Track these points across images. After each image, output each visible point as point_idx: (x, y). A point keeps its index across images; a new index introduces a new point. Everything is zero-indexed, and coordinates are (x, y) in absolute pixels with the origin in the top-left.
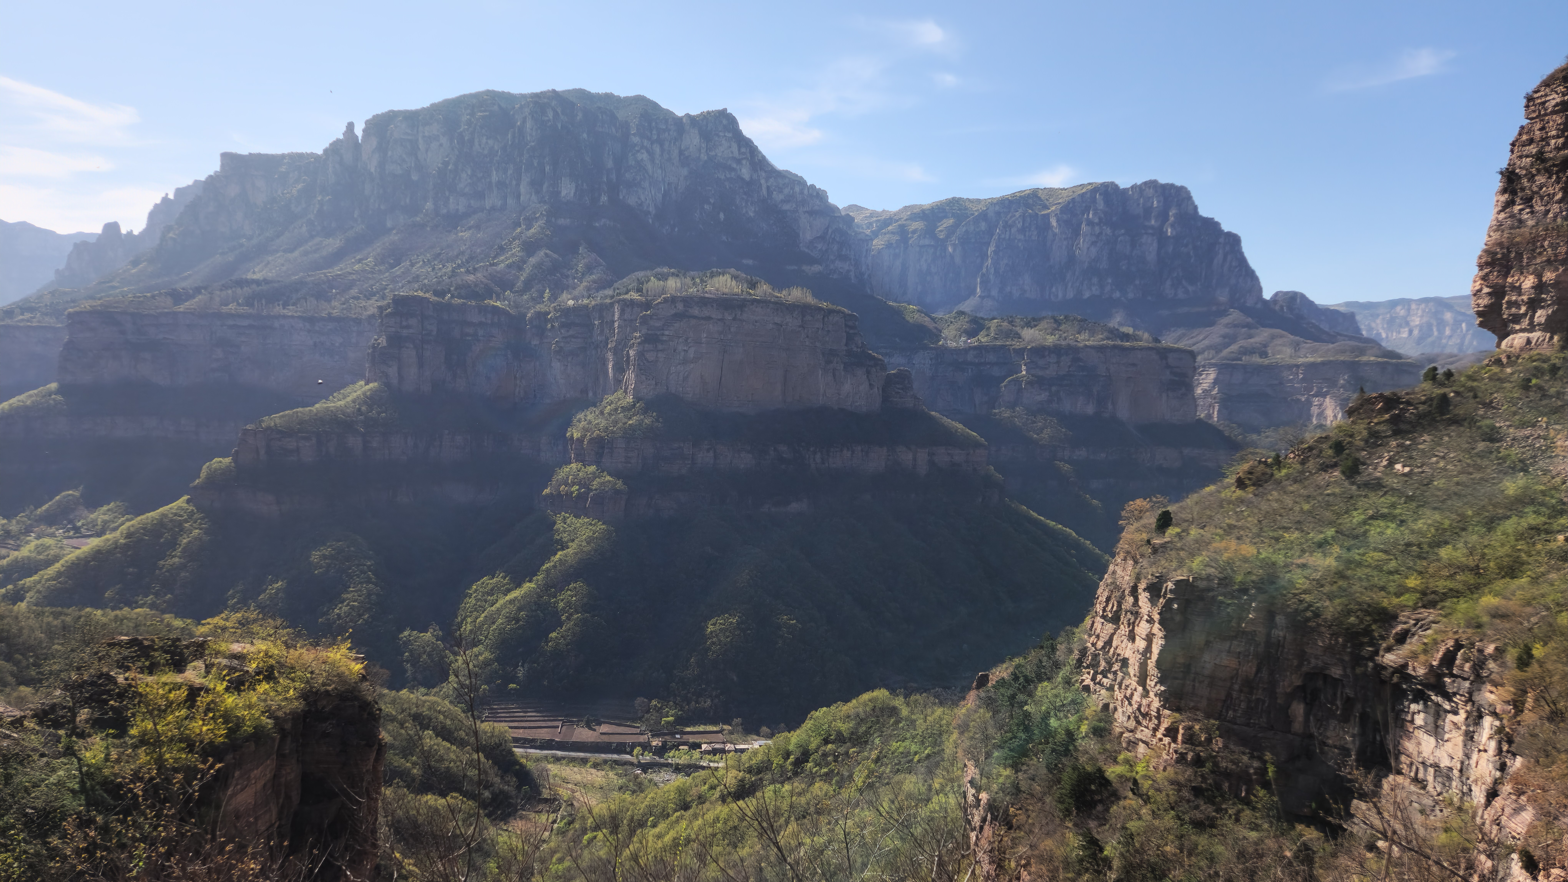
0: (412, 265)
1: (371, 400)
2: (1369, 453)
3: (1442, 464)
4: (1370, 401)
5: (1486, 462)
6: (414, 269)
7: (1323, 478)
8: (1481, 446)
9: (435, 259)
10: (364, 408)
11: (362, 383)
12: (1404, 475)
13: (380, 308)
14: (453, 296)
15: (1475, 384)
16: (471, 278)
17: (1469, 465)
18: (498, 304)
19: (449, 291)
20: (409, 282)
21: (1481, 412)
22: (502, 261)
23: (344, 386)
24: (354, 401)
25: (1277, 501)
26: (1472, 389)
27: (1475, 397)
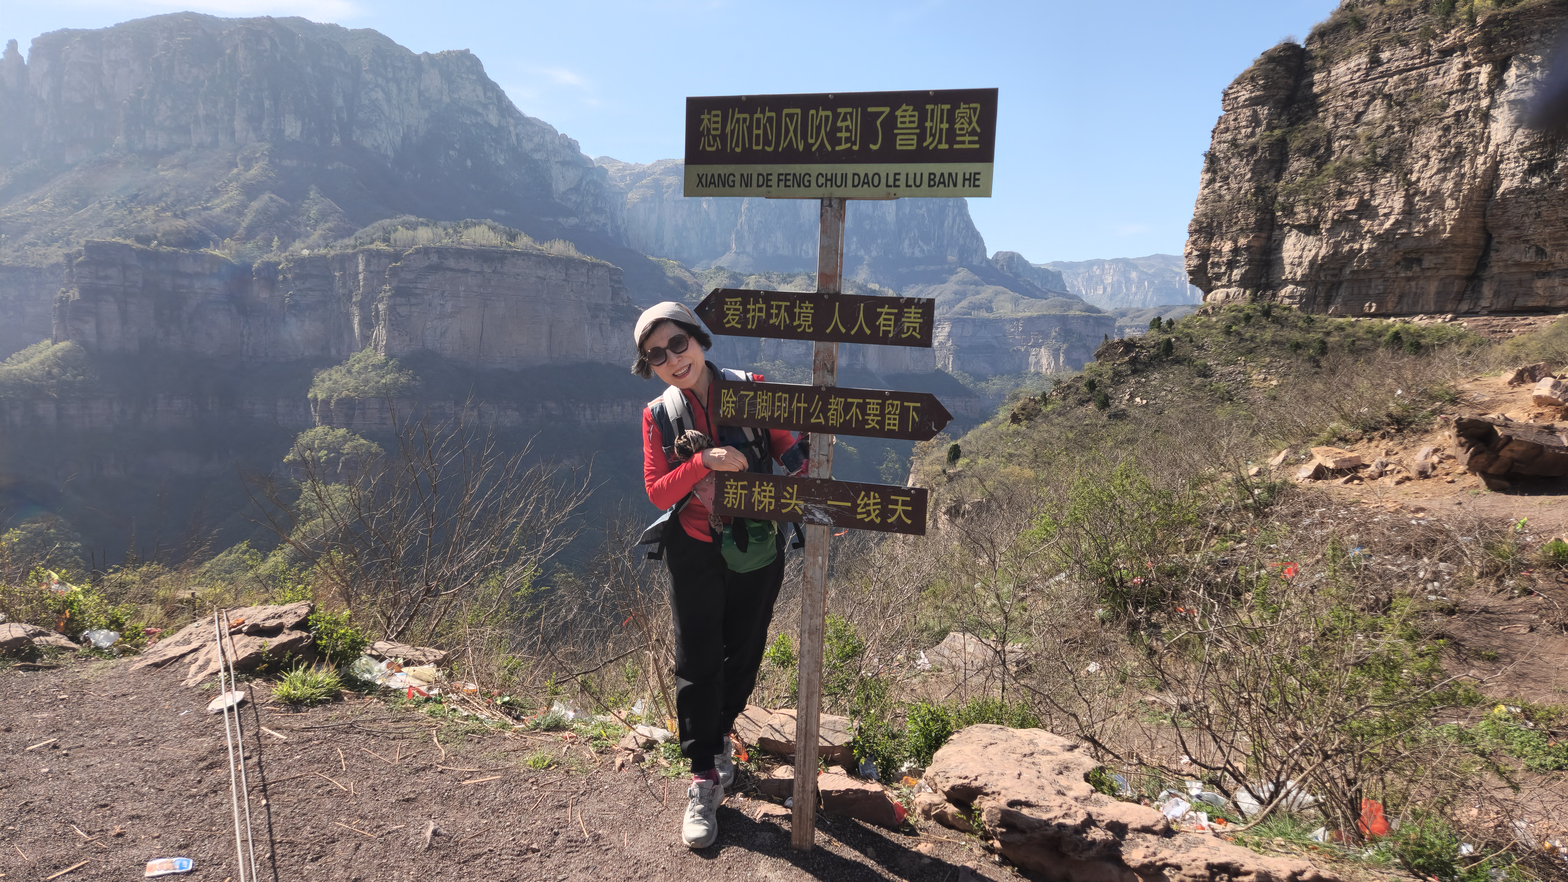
0: (103, 207)
1: (64, 361)
2: (1115, 389)
3: (1170, 397)
4: (1114, 346)
5: (1201, 394)
6: (105, 212)
7: (1081, 411)
8: (1198, 381)
9: (131, 201)
10: (55, 371)
11: (48, 342)
12: (1143, 406)
13: (68, 256)
14: (160, 244)
15: (1190, 331)
16: (181, 223)
17: (1189, 397)
18: (217, 252)
19: (155, 238)
20: (100, 226)
21: (1196, 354)
22: (218, 205)
23: (25, 346)
24: (42, 363)
25: (1047, 431)
26: (1187, 335)
27: (1191, 341)
